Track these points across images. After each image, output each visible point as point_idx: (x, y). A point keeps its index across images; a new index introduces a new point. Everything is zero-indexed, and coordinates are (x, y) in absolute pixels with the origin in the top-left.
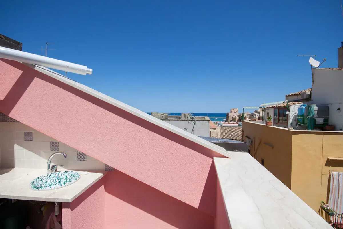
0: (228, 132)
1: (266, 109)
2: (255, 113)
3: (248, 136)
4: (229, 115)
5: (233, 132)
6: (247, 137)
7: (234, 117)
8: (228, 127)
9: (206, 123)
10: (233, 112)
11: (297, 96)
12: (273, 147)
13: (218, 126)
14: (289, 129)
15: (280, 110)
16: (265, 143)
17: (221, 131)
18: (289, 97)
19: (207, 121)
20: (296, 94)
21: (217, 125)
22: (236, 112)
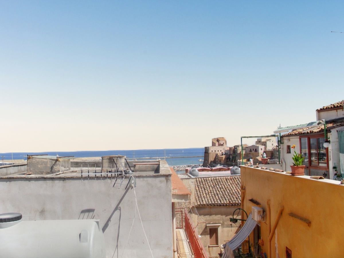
0: (211, 189)
1: (284, 138)
2: (258, 145)
3: (255, 198)
4: (210, 151)
5: (222, 190)
6: (252, 200)
7: (219, 154)
8: (210, 179)
9: (161, 181)
10: (217, 144)
11: (337, 111)
12: (309, 223)
13: (190, 178)
14: (342, 183)
15: (311, 140)
16: (292, 215)
17: (197, 189)
18: (323, 114)
19: (163, 179)
20: (334, 106)
21: (187, 177)
22: (222, 145)
